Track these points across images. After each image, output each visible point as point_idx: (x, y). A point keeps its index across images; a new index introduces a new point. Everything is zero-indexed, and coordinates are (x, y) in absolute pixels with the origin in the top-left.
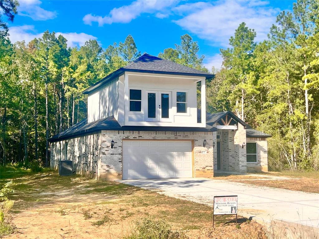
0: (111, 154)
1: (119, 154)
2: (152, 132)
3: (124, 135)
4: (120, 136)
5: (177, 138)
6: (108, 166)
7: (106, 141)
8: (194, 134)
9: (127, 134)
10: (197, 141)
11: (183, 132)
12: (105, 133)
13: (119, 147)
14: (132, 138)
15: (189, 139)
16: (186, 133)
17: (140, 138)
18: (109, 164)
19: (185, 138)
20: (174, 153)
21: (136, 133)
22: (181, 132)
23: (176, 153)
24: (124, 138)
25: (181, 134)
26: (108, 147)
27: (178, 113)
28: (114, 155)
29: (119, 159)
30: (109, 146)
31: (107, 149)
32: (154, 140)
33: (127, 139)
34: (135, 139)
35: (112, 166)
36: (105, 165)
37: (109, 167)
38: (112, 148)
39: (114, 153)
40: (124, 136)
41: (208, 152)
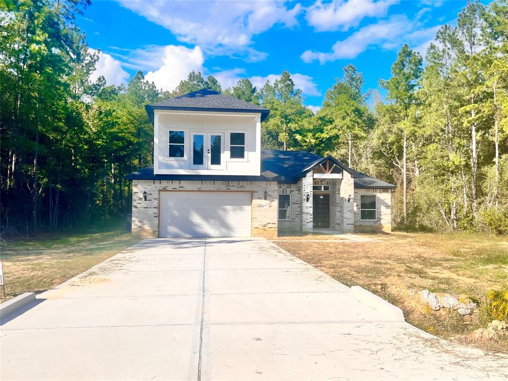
0: (145, 208)
1: (155, 208)
2: (197, 182)
3: (160, 185)
4: (156, 187)
5: (229, 189)
6: (140, 222)
7: (138, 193)
8: (252, 185)
9: (164, 184)
10: (256, 192)
11: (237, 182)
12: (136, 184)
13: (155, 199)
14: (171, 189)
15: (245, 190)
16: (241, 183)
17: (182, 189)
18: (142, 220)
19: (241, 189)
20: (228, 207)
21: (176, 183)
22: (234, 182)
23: (230, 207)
24: (161, 188)
25: (235, 183)
26: (140, 199)
27: (232, 159)
28: (148, 209)
29: (155, 213)
30: (142, 199)
31: (139, 202)
32: (199, 191)
33: (165, 190)
34: (174, 190)
35: (146, 222)
36: (137, 220)
37: (142, 223)
38: (145, 200)
39: (148, 206)
40: (161, 187)
41: (270, 206)
